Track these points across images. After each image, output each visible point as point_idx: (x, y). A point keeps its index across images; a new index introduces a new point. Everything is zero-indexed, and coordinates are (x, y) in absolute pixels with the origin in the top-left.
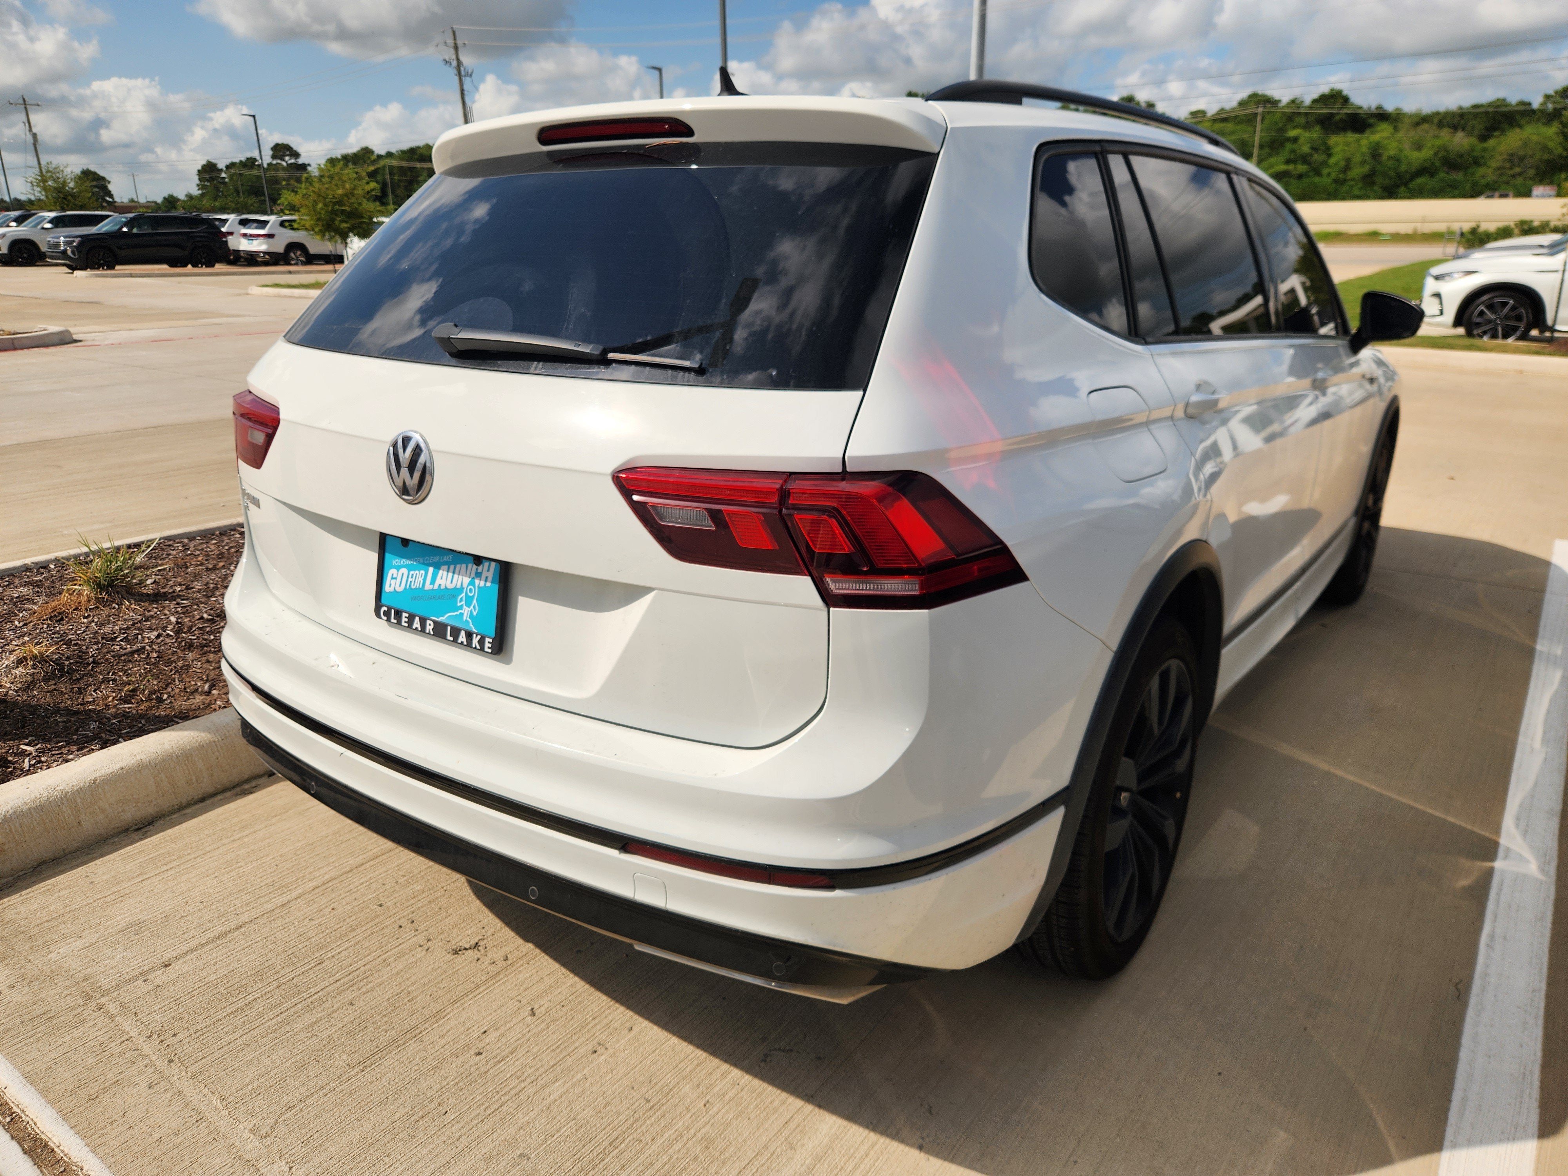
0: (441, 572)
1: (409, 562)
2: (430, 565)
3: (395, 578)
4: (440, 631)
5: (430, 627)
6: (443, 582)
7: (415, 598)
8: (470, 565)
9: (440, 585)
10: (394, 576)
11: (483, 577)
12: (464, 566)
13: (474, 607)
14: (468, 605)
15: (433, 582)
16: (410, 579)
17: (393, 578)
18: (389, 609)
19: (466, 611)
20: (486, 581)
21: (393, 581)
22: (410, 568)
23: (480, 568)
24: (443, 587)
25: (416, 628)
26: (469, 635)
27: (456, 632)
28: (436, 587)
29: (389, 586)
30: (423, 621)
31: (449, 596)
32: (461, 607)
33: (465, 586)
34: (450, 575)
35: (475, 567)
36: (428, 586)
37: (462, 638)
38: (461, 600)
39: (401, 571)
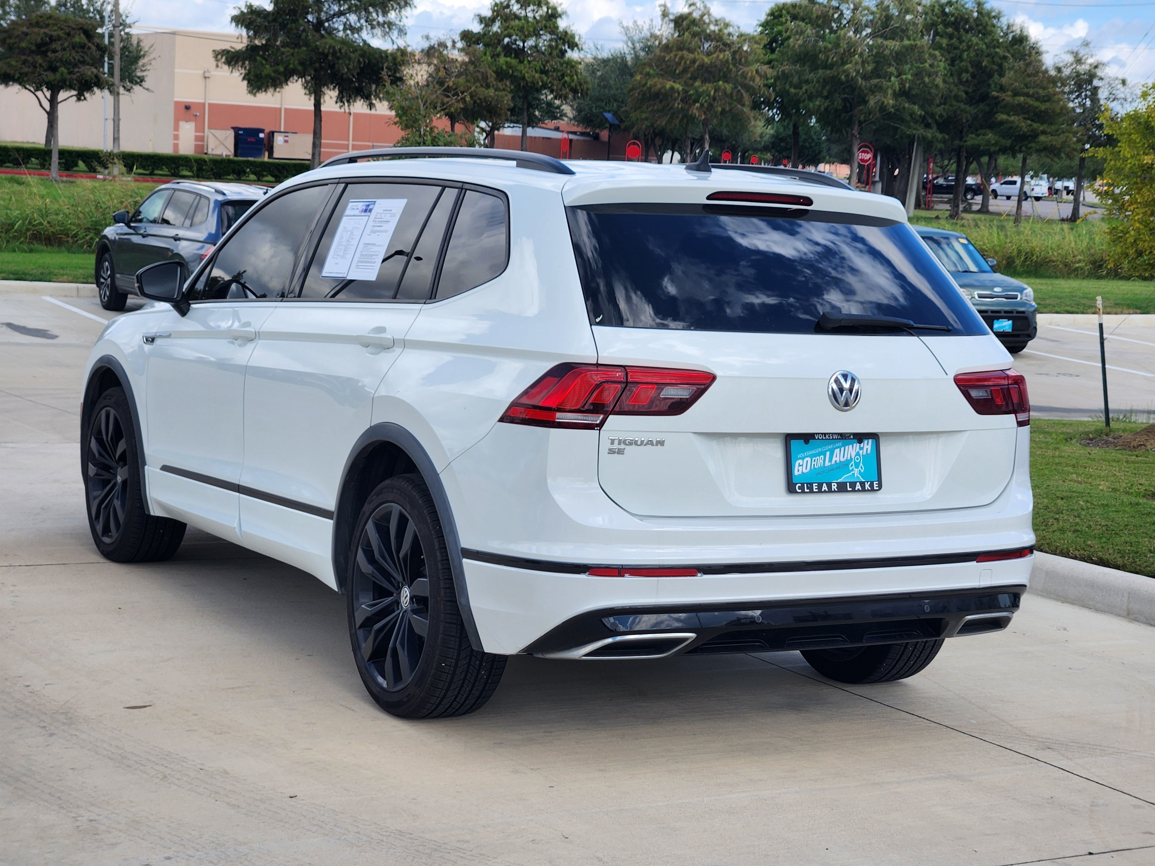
1: (811, 453)
2: (826, 451)
3: (802, 465)
4: (842, 488)
5: (834, 487)
6: (838, 459)
7: (819, 473)
8: (855, 445)
9: (836, 461)
12: (851, 446)
13: (862, 468)
14: (856, 467)
15: (830, 460)
16: (813, 463)
17: (799, 466)
18: (803, 484)
19: (856, 471)
21: (800, 468)
22: (812, 456)
23: (862, 445)
24: (838, 461)
25: (825, 490)
26: (862, 484)
27: (853, 485)
28: (833, 462)
29: (797, 471)
30: (829, 485)
31: (844, 466)
32: (853, 470)
33: (853, 457)
34: (843, 450)
35: (858, 445)
36: (827, 463)
37: (858, 487)
38: (852, 466)
39: (805, 460)
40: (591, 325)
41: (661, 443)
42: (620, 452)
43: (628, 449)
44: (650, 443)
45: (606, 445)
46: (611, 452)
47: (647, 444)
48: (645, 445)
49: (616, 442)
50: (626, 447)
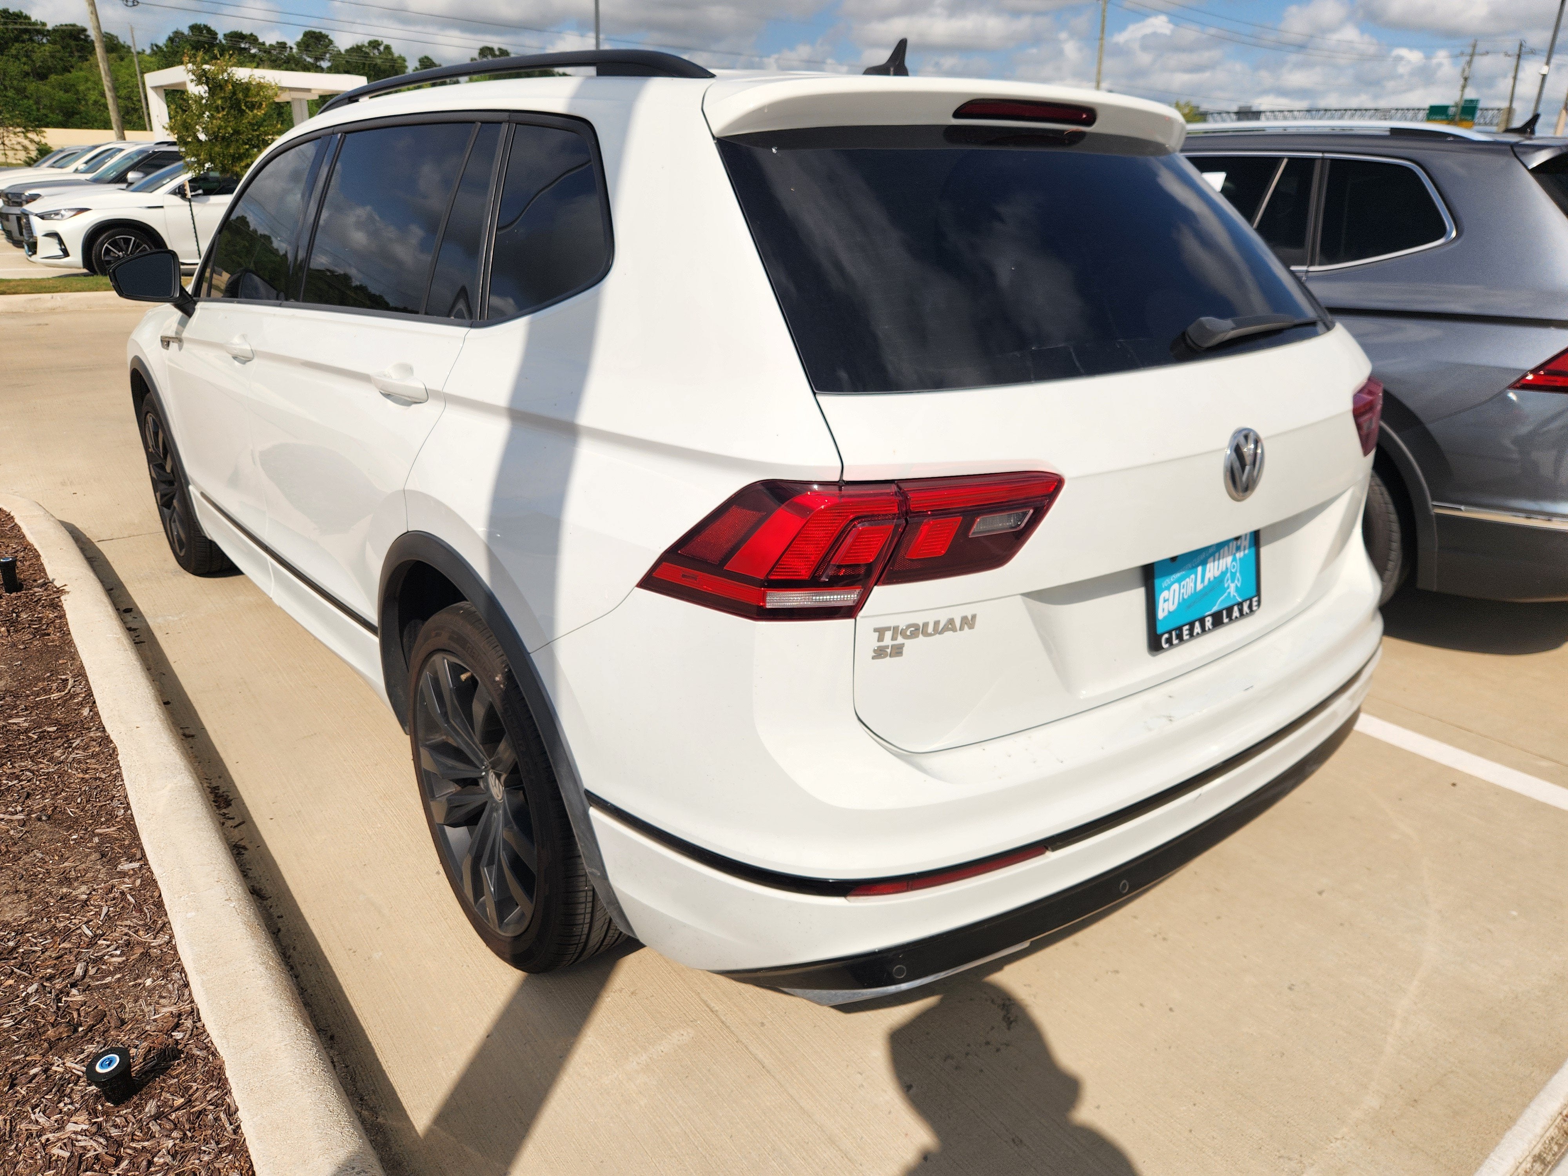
0: (1208, 566)
1: (1178, 575)
2: (1197, 566)
3: (1168, 600)
4: (1218, 620)
5: (1208, 623)
6: (1211, 574)
7: (1189, 607)
9: (1209, 579)
10: (1166, 598)
11: (1242, 548)
12: (1226, 548)
13: (1239, 580)
14: (1233, 582)
15: (1203, 579)
16: (1182, 591)
17: (1165, 601)
18: (1170, 633)
19: (1232, 588)
20: (1245, 550)
21: (1166, 605)
22: (1179, 581)
23: (1239, 541)
24: (1212, 579)
25: (1198, 633)
26: (1240, 606)
27: (1230, 610)
28: (1207, 581)
29: (1162, 612)
30: (1202, 622)
31: (1218, 584)
32: (1228, 587)
33: (1229, 566)
34: (1216, 563)
36: (1199, 587)
37: (1236, 612)
38: (1227, 581)
39: (1172, 589)
40: (815, 394)
41: (968, 622)
42: (898, 651)
43: (910, 646)
44: (950, 625)
45: (869, 642)
46: (880, 653)
47: (946, 629)
48: (941, 633)
49: (888, 635)
50: (907, 642)
